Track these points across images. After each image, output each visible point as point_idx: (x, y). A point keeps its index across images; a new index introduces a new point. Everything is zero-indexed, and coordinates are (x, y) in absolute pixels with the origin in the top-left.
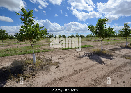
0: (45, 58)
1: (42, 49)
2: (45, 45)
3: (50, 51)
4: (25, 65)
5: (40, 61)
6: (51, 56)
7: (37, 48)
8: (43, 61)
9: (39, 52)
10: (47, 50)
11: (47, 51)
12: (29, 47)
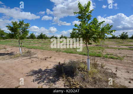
0: (105, 67)
1: (105, 52)
2: (111, 48)
3: (117, 59)
4: (78, 68)
5: (95, 70)
6: (117, 68)
7: (98, 51)
8: (100, 72)
9: (99, 56)
10: (112, 56)
11: (112, 58)
12: (91, 48)
